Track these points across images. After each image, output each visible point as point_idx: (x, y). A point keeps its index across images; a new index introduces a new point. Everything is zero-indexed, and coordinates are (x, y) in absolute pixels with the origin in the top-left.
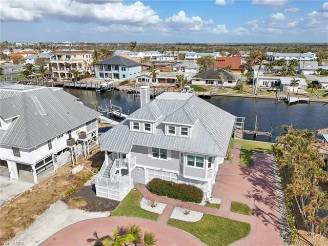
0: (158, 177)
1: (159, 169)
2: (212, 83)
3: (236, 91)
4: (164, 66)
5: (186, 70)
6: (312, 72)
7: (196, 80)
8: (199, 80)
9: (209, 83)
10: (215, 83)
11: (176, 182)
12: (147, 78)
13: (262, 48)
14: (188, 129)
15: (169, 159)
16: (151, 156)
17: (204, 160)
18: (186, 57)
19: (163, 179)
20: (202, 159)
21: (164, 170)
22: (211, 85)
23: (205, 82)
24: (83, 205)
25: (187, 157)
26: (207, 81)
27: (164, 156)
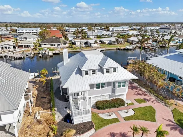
0: (98, 100)
1: (100, 95)
2: (55, 46)
3: (70, 49)
4: (9, 38)
5: (28, 39)
6: (94, 37)
7: (44, 45)
8: (46, 45)
9: (53, 46)
10: (56, 45)
11: (108, 99)
12: (9, 46)
13: (61, 25)
14: (117, 68)
15: (106, 87)
16: (95, 89)
17: (126, 83)
18: (18, 31)
19: (101, 100)
20: (125, 82)
21: (103, 95)
22: (54, 46)
23: (50, 45)
24: (74, 133)
25: (117, 84)
26: (51, 44)
27: (103, 87)
